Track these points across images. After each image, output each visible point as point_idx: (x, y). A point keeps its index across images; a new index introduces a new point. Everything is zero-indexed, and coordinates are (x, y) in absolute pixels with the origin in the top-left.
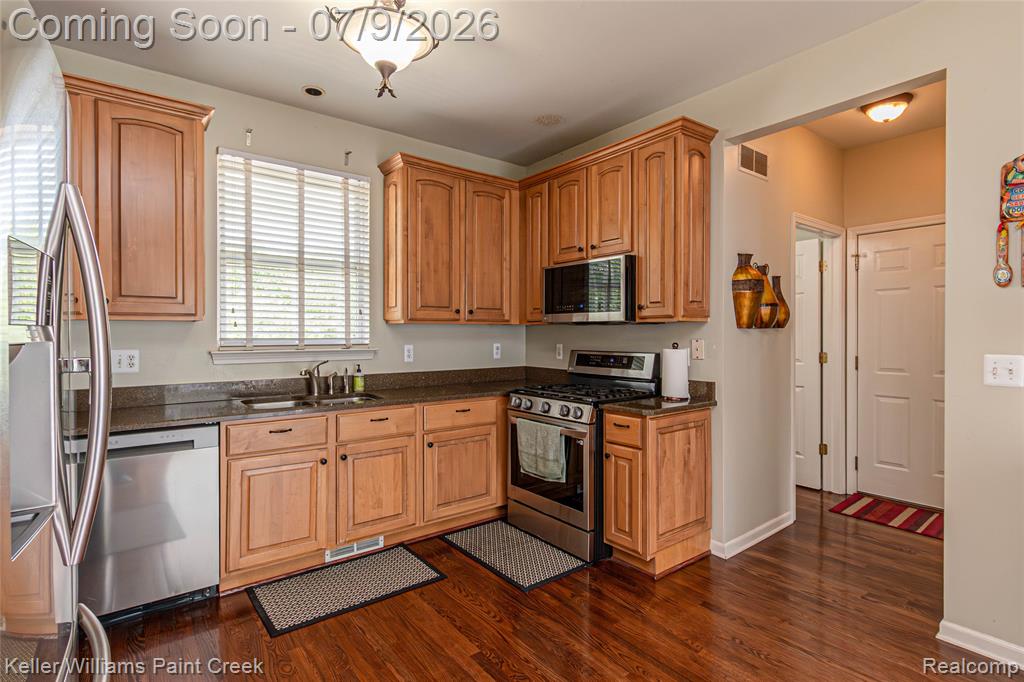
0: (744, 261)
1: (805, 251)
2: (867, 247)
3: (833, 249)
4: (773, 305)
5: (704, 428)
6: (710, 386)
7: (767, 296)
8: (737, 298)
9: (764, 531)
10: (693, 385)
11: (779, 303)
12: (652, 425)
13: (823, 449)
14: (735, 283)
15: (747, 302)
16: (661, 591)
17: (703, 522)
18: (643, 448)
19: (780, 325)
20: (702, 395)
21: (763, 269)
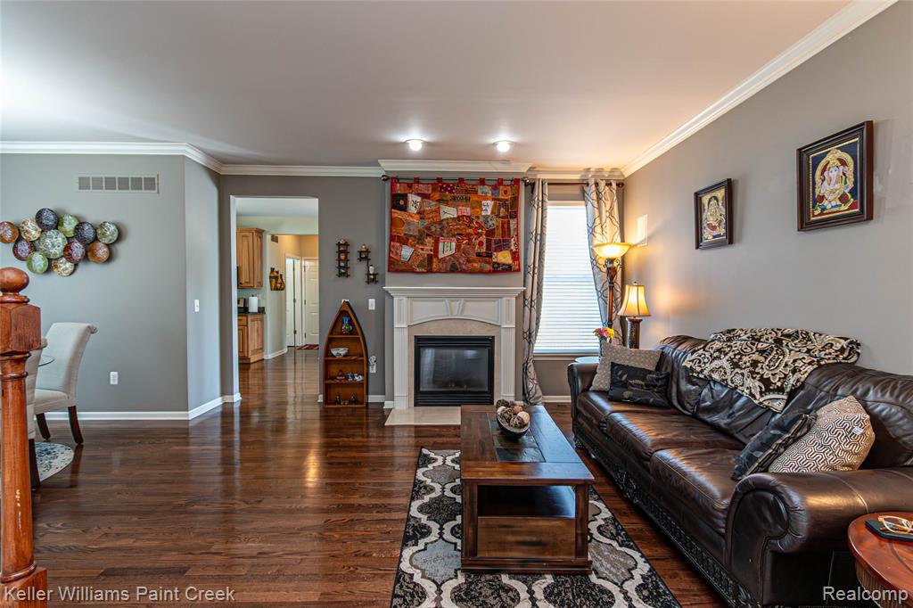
0: (272, 270)
1: (289, 262)
2: (307, 263)
3: (298, 263)
4: (281, 284)
5: (262, 320)
6: (264, 308)
7: (279, 281)
8: (271, 282)
9: (278, 354)
10: (259, 308)
11: (282, 283)
12: (249, 319)
13: (295, 332)
14: (271, 277)
15: (274, 283)
16: (252, 366)
17: (262, 349)
18: (247, 326)
19: (282, 290)
20: (261, 310)
21: (277, 272)
